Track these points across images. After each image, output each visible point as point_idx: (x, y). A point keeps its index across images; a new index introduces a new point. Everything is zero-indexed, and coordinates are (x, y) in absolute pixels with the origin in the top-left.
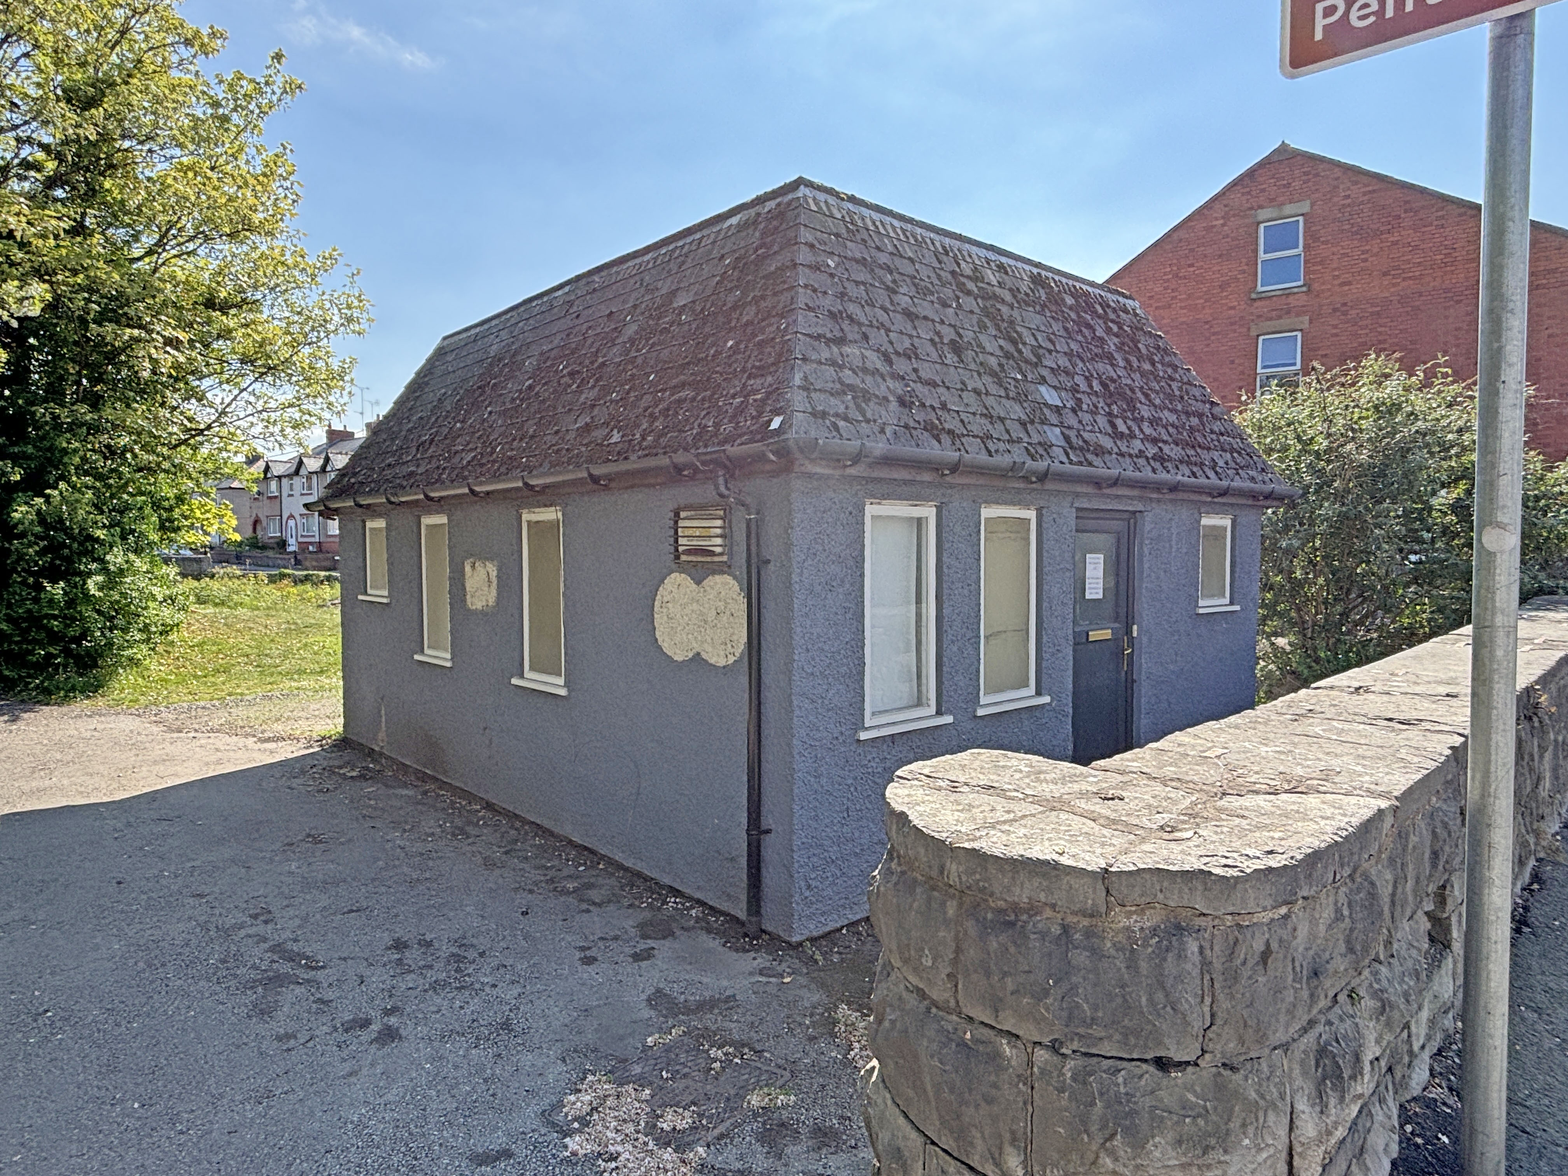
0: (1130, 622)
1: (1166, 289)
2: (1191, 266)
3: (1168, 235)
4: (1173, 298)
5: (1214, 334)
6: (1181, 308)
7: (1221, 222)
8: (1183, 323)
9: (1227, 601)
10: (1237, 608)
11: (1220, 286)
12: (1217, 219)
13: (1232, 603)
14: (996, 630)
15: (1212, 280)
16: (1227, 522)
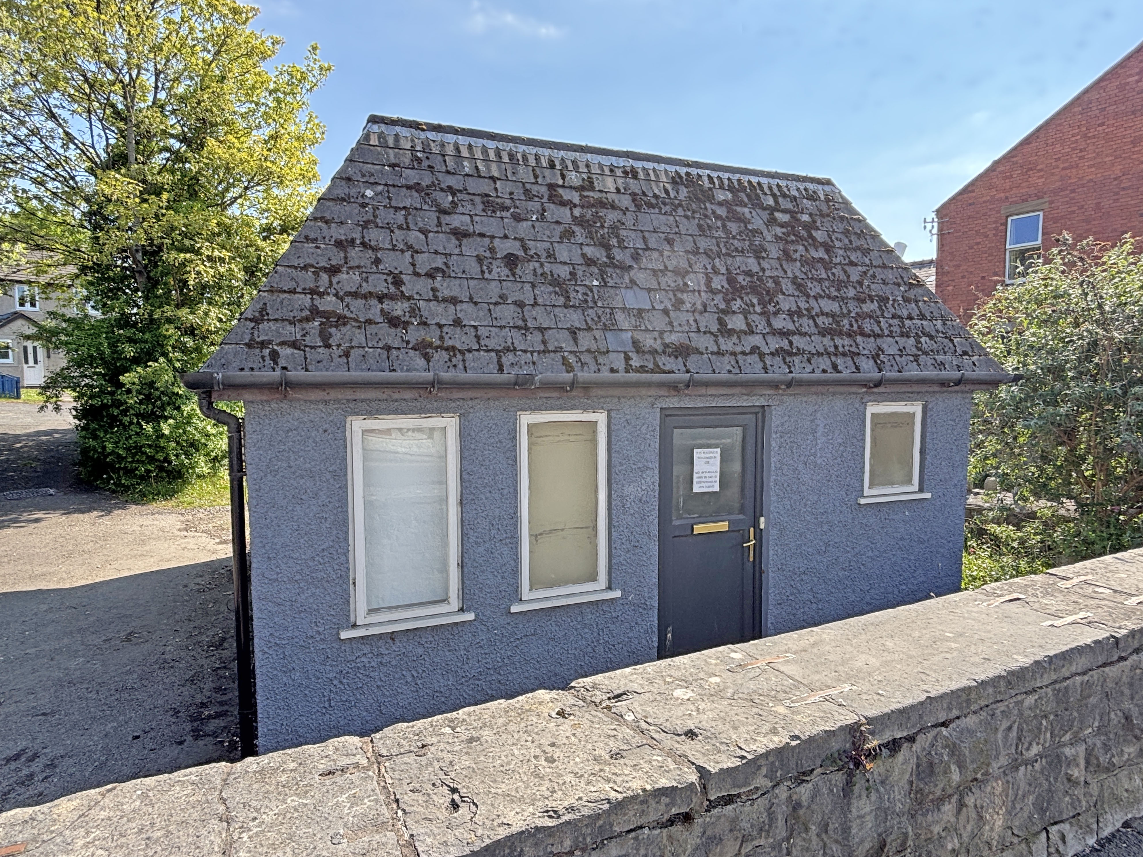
0: (758, 514)
1: (1074, 149)
2: (1103, 124)
3: (1078, 98)
4: (1081, 158)
5: (1124, 189)
6: (1089, 167)
7: (1137, 78)
8: (1091, 181)
9: (916, 488)
10: (928, 495)
11: (1132, 142)
12: (1131, 76)
13: (921, 490)
14: (548, 529)
15: (1124, 137)
16: (916, 408)
